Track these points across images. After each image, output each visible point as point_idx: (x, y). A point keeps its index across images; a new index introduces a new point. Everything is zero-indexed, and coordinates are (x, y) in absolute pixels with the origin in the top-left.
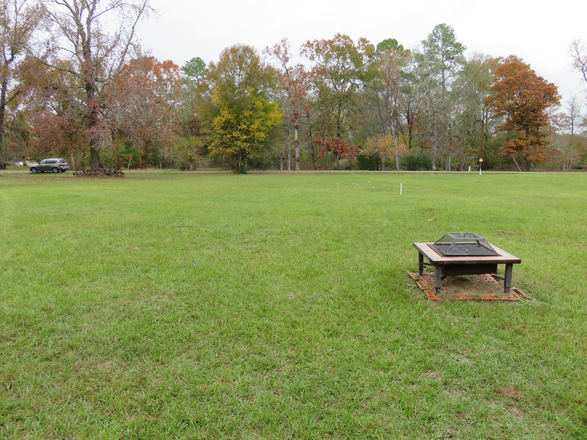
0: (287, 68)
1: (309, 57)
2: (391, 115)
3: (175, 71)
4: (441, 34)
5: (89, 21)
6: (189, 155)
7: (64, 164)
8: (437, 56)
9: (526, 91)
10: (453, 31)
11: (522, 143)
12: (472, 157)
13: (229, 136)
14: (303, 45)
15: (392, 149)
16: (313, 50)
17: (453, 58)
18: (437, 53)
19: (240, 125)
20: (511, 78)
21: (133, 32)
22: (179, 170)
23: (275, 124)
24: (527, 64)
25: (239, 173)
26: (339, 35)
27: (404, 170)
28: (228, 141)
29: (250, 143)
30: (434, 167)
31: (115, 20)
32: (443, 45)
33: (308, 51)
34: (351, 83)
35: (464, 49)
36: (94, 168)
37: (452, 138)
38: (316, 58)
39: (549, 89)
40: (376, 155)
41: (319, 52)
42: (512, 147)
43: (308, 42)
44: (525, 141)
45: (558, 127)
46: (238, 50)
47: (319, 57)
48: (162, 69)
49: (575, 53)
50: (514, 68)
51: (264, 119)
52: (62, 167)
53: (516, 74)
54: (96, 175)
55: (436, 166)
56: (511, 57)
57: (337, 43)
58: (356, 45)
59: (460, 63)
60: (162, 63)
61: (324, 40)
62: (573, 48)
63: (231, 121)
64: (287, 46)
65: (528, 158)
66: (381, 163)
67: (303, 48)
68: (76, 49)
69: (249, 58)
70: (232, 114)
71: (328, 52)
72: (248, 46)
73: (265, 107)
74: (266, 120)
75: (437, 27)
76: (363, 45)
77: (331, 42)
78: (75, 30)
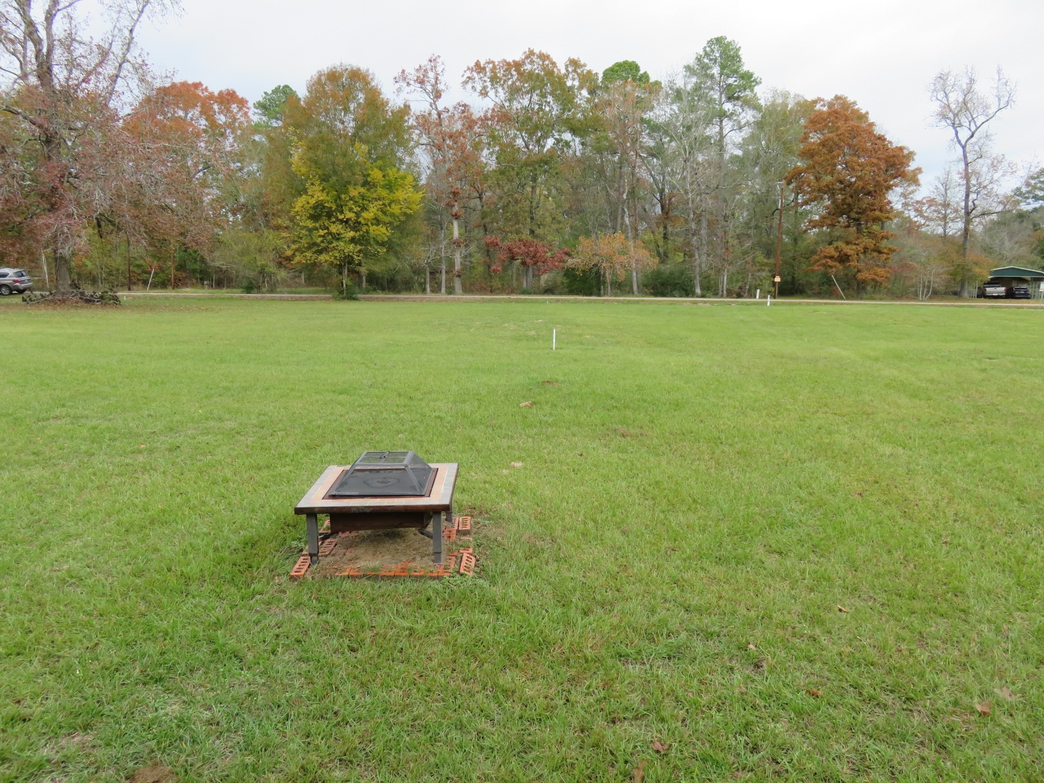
0: (440, 108)
1: (478, 90)
2: (625, 196)
3: (240, 109)
4: (718, 55)
5: (50, 17)
6: (259, 263)
7: (23, 278)
8: (712, 92)
9: (855, 158)
10: (738, 50)
11: (849, 250)
12: (764, 274)
13: (322, 232)
14: (468, 69)
15: (624, 259)
16: (486, 78)
17: (738, 98)
18: (712, 89)
19: (342, 212)
20: (830, 135)
21: (132, 38)
22: (242, 292)
23: (409, 211)
24: (863, 111)
25: (344, 299)
26: (532, 53)
27: (646, 294)
28: (322, 242)
29: (361, 244)
30: (698, 291)
31: (102, 15)
32: (721, 74)
33: (477, 79)
34: (556, 139)
35: (758, 83)
36: (63, 290)
37: (730, 240)
38: (492, 93)
39: (894, 156)
40: (595, 269)
41: (497, 83)
42: (831, 258)
43: (477, 64)
44: (854, 247)
45: (923, 222)
46: (341, 75)
47: (497, 92)
48: (216, 107)
49: (941, 95)
50: (836, 118)
51: (387, 202)
52: (18, 284)
53: (838, 128)
54: (63, 301)
55: (702, 289)
56: (837, 98)
57: (528, 67)
58: (563, 71)
59: (749, 107)
60: (216, 94)
61: (505, 61)
62: (939, 86)
63: (326, 205)
64: (439, 69)
65: (860, 276)
66: (604, 283)
67: (468, 74)
68: (21, 68)
69: (361, 91)
70: (328, 193)
71: (514, 83)
72: (359, 69)
73: (390, 181)
74: (390, 205)
75: (711, 43)
76: (575, 71)
77: (517, 65)
78: (19, 34)
